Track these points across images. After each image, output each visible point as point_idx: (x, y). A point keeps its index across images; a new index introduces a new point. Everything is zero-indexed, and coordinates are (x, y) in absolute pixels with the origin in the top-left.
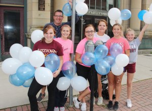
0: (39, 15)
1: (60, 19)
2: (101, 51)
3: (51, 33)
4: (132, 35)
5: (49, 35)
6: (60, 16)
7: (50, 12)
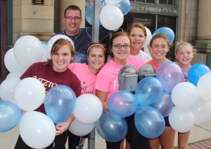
0: (34, 13)
1: (75, 24)
2: (149, 90)
3: (65, 54)
4: (189, 53)
5: (61, 58)
6: (76, 18)
7: (53, 8)
